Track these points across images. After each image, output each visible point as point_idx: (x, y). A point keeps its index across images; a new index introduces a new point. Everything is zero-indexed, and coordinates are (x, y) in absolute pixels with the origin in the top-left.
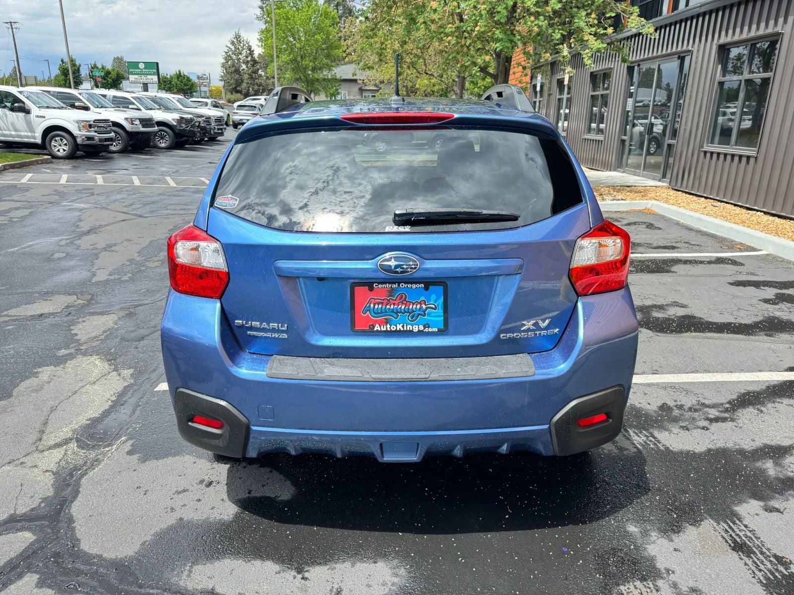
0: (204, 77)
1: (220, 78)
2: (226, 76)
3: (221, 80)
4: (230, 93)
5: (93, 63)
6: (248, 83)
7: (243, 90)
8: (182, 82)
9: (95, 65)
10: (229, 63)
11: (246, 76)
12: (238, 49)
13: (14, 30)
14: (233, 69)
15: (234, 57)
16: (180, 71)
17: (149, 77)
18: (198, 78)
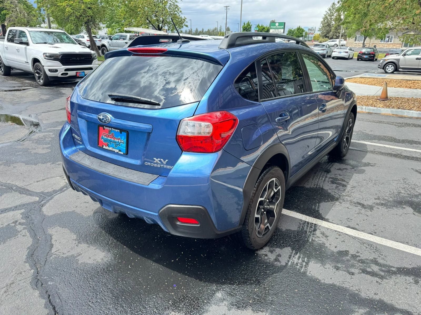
0: (312, 29)
1: (319, 30)
2: (322, 28)
3: (319, 31)
4: (322, 38)
5: (258, 24)
6: (333, 32)
7: (330, 36)
8: (299, 32)
9: (259, 25)
10: (325, 21)
11: (333, 28)
12: (332, 13)
13: (227, 10)
14: (327, 24)
15: (329, 17)
16: (299, 27)
17: (280, 30)
18: (309, 30)
